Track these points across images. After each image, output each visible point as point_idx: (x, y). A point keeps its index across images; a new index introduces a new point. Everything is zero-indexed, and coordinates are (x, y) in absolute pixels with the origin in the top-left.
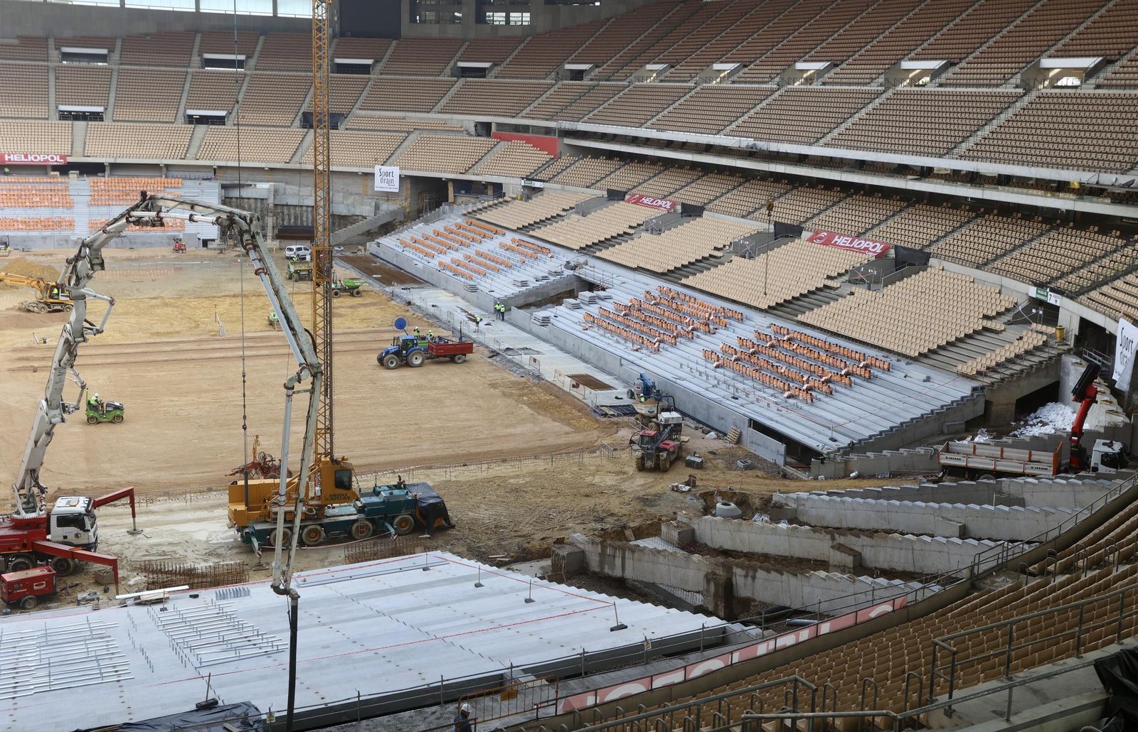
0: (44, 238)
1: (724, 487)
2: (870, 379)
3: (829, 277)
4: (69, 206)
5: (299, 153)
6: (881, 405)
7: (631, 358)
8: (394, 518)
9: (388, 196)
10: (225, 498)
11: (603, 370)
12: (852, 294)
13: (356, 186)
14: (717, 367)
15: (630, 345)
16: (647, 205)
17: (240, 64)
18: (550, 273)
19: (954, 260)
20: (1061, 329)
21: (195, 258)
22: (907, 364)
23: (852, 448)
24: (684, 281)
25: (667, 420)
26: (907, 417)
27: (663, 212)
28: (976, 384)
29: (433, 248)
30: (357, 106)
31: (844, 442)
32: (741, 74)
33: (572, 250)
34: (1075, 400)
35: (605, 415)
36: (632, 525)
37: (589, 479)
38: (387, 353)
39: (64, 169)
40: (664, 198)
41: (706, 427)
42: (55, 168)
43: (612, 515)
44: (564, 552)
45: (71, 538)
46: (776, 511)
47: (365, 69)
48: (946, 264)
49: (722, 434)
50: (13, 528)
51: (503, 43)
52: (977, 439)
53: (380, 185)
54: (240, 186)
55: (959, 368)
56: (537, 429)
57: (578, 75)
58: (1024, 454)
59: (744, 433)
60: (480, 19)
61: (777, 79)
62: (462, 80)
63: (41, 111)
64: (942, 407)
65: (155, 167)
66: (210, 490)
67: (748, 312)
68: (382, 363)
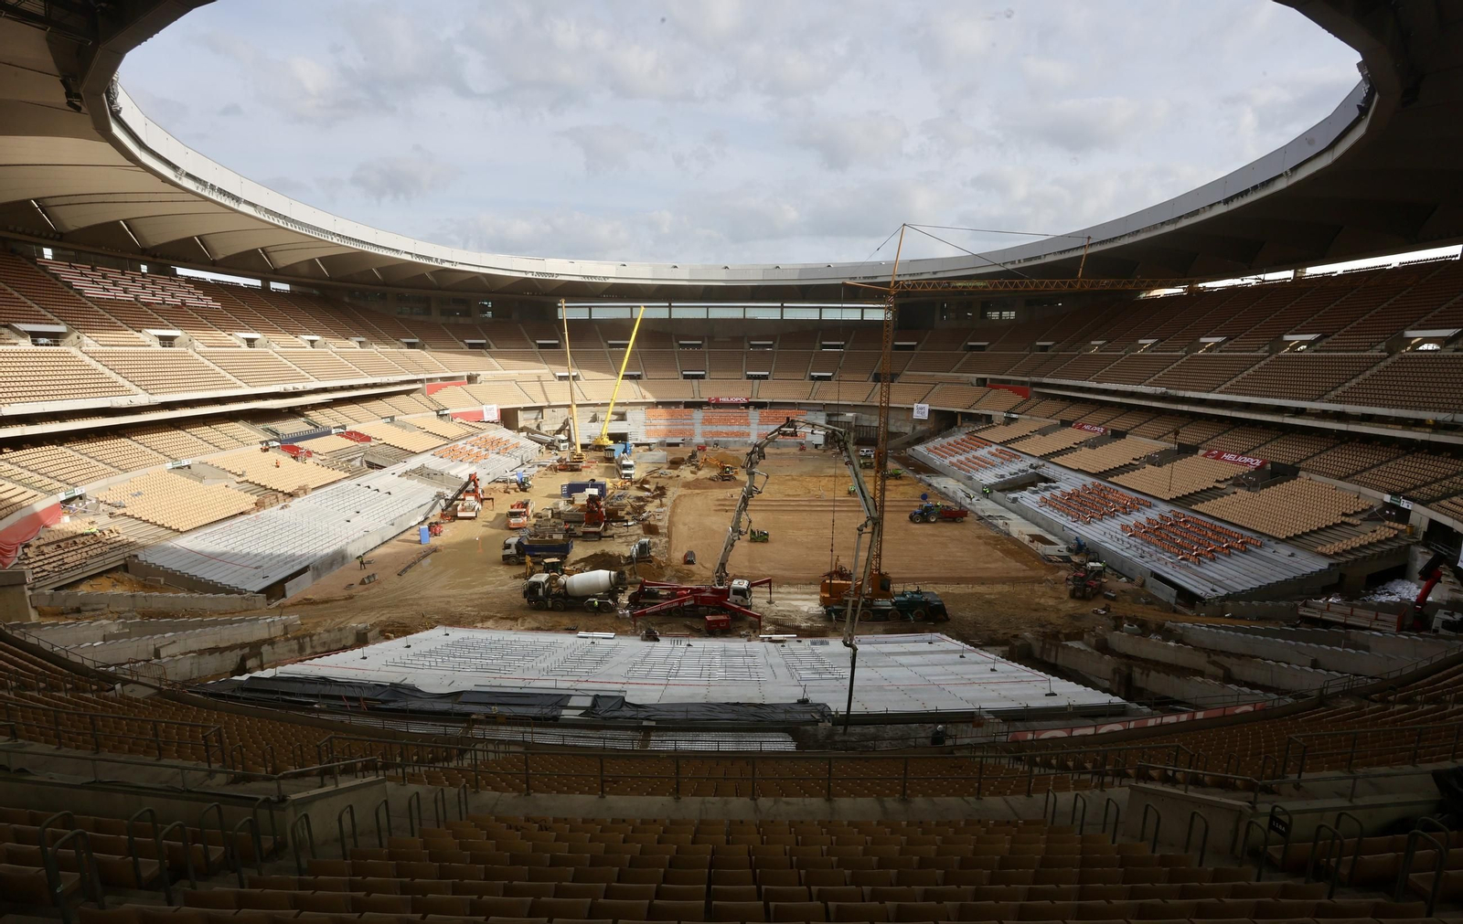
0: (735, 441)
1: (1130, 614)
2: (1246, 551)
3: (1217, 481)
4: (748, 424)
5: (872, 396)
6: (1254, 570)
7: (1070, 526)
8: (913, 611)
9: (921, 421)
10: (819, 589)
11: (1051, 533)
12: (1235, 493)
13: (902, 416)
14: (1130, 536)
15: (1070, 518)
16: (1087, 430)
17: (841, 347)
18: (1019, 470)
19: (1319, 473)
20: (1412, 527)
21: (811, 454)
22: (1276, 543)
23: (1227, 597)
24: (1110, 479)
25: (1093, 567)
26: (1274, 580)
27: (1098, 434)
28: (1332, 561)
29: (947, 453)
30: (906, 369)
31: (1223, 592)
32: (1158, 346)
33: (1034, 456)
34: (1421, 579)
35: (1051, 561)
36: (1064, 632)
37: (1037, 600)
38: (915, 513)
39: (747, 405)
40: (1099, 426)
41: (1120, 574)
42: (743, 405)
43: (1051, 624)
44: (1018, 643)
45: (739, 602)
46: (1167, 634)
47: (912, 348)
48: (1312, 476)
49: (1130, 580)
50: (712, 593)
51: (997, 330)
52: (1331, 600)
53: (916, 415)
54: (838, 415)
55: (1320, 549)
56: (1005, 566)
57: (1045, 348)
58: (1372, 615)
59: (1147, 580)
60: (984, 316)
61: (1185, 349)
62: (970, 353)
63: (738, 375)
64: (1303, 575)
66: (811, 584)
67: (1153, 501)
68: (912, 519)
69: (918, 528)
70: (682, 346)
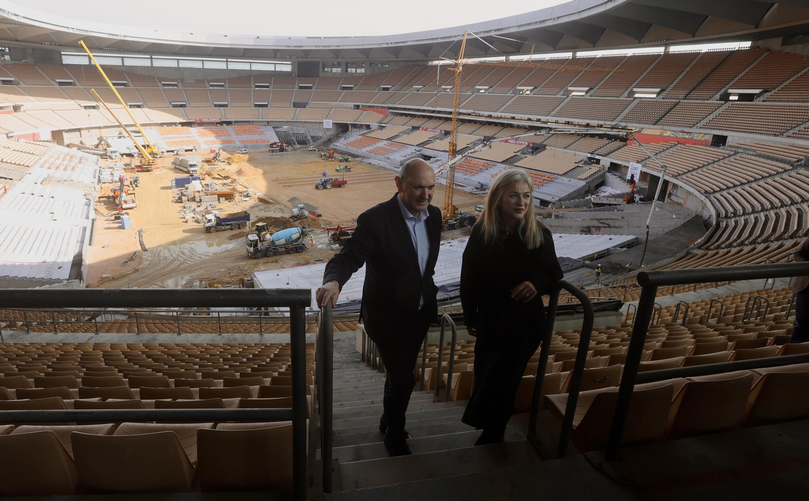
0: (229, 146)
2: (552, 181)
3: (516, 152)
4: (230, 135)
5: (296, 116)
6: (561, 188)
9: (328, 129)
12: (527, 157)
13: (316, 127)
16: (431, 131)
17: (268, 87)
18: (412, 153)
19: (554, 146)
22: (560, 177)
27: (437, 133)
28: (585, 182)
29: (358, 146)
30: (311, 99)
31: (557, 199)
33: (413, 146)
39: (221, 123)
40: (435, 128)
42: (217, 123)
47: (310, 88)
48: (552, 148)
51: (355, 79)
52: (593, 196)
53: (325, 126)
54: (278, 127)
55: (579, 177)
57: (387, 89)
60: (347, 71)
61: (470, 92)
62: (345, 91)
63: (208, 104)
65: (249, 122)
67: (496, 164)
68: (317, 187)
69: (321, 192)
70: (164, 85)
